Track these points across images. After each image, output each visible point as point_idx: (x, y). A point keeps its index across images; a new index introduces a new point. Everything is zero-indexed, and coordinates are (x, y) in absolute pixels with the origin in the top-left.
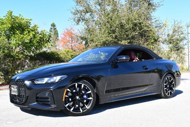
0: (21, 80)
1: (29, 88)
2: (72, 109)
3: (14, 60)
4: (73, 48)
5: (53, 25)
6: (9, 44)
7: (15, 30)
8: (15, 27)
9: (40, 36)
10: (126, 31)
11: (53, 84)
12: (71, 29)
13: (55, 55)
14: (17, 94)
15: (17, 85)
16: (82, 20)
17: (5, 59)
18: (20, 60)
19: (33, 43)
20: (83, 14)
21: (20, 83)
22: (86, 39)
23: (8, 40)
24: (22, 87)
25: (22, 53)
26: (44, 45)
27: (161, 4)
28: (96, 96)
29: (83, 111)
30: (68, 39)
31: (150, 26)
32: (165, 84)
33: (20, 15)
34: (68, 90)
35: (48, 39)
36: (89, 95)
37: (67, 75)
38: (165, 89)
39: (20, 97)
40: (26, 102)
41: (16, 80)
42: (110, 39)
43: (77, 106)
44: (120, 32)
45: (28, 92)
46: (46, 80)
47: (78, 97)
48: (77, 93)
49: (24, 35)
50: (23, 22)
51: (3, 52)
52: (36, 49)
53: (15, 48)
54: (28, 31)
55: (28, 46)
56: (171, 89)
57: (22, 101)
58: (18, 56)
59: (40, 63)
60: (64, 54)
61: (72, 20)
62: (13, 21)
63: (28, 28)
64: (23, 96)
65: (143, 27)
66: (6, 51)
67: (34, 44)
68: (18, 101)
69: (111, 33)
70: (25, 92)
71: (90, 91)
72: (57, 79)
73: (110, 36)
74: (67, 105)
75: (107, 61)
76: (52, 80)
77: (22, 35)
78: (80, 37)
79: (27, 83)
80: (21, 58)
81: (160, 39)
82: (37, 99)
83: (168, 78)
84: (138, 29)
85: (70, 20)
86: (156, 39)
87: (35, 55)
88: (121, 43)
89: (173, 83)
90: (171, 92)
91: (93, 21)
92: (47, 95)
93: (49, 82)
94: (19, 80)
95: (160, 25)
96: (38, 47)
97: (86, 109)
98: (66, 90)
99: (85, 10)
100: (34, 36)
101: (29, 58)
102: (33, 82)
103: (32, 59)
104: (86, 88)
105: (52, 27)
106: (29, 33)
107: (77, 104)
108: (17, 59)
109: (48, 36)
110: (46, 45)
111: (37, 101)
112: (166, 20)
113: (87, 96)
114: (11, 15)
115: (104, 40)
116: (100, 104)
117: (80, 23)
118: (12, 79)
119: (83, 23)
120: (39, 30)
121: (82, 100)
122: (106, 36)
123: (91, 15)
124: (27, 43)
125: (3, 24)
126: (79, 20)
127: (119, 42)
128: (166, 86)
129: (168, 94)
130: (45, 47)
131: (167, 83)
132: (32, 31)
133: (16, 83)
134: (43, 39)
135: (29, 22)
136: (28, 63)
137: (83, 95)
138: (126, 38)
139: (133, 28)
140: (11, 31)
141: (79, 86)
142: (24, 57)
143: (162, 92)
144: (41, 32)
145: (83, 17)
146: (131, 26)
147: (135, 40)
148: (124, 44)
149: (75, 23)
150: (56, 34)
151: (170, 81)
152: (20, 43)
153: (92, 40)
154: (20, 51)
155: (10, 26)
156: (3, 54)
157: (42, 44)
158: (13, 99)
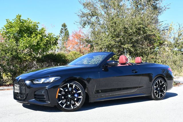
0: (23, 80)
1: (29, 87)
2: (64, 106)
3: (21, 61)
4: (82, 50)
5: (64, 26)
6: (18, 46)
7: (23, 33)
8: (23, 30)
9: (47, 39)
10: (130, 35)
11: (48, 83)
12: (80, 30)
13: (62, 58)
14: (19, 92)
15: (19, 85)
16: (87, 24)
17: (13, 60)
18: (27, 61)
19: (39, 45)
20: (89, 17)
21: (21, 83)
22: (91, 42)
23: (17, 42)
24: (23, 86)
25: (30, 55)
26: (50, 48)
27: (167, 7)
28: (85, 96)
29: (73, 107)
30: (76, 41)
31: (153, 30)
32: (155, 87)
33: (28, 19)
34: (61, 89)
35: (54, 42)
36: (79, 94)
37: (60, 76)
38: (155, 91)
39: (21, 94)
40: (26, 98)
41: (18, 80)
42: (113, 43)
43: (69, 103)
44: (124, 36)
45: (28, 90)
46: (42, 81)
47: (69, 96)
48: (69, 92)
49: (31, 38)
50: (31, 25)
51: (11, 54)
52: (44, 51)
53: (23, 50)
54: (35, 34)
55: (35, 48)
56: (162, 91)
57: (23, 98)
58: (25, 58)
59: (47, 65)
60: (71, 56)
61: (78, 24)
62: (22, 24)
63: (35, 31)
64: (24, 93)
65: (146, 30)
66: (14, 53)
67: (41, 47)
68: (20, 98)
69: (114, 38)
70: (26, 90)
71: (80, 90)
72: (52, 79)
73: (114, 40)
74: (60, 102)
75: (98, 65)
76: (48, 81)
77: (29, 38)
78: (85, 40)
79: (28, 82)
80: (28, 60)
81: (166, 43)
82: (36, 96)
83: (158, 81)
84: (141, 32)
85: (76, 23)
86: (162, 42)
87: (42, 57)
88: (124, 47)
89: (164, 86)
90: (161, 95)
91: (99, 24)
92: (43, 93)
93: (46, 82)
94: (21, 80)
95: (167, 28)
96: (45, 49)
97: (76, 106)
98: (59, 89)
99: (91, 13)
100: (41, 39)
101: (36, 60)
102: (32, 82)
103: (39, 60)
104: (77, 88)
105: (63, 28)
106: (37, 36)
107: (69, 102)
108: (24, 60)
109: (54, 39)
110: (52, 47)
111: (35, 98)
112: (171, 24)
113: (77, 95)
114: (20, 18)
115: (107, 44)
116: (89, 102)
117: (86, 26)
118: (16, 79)
119: (89, 26)
120: (47, 33)
121: (73, 98)
122: (109, 40)
123: (97, 18)
124: (34, 45)
125: (11, 27)
126: (85, 24)
127: (122, 46)
128: (157, 89)
129: (158, 96)
130: (52, 49)
131: (157, 86)
132: (39, 34)
133: (18, 83)
134: (50, 42)
135: (37, 25)
136: (35, 64)
137: (74, 94)
138: (129, 42)
139: (136, 32)
140: (19, 33)
141: (71, 86)
142: (31, 59)
143: (152, 94)
144: (48, 34)
145: (89, 21)
146: (135, 30)
147: (138, 44)
148: (127, 47)
149: (81, 26)
150: (67, 34)
151: (161, 84)
152: (28, 45)
153: (97, 44)
154: (28, 53)
155: (18, 29)
156: (11, 56)
157: (48, 46)
158: (16, 96)
